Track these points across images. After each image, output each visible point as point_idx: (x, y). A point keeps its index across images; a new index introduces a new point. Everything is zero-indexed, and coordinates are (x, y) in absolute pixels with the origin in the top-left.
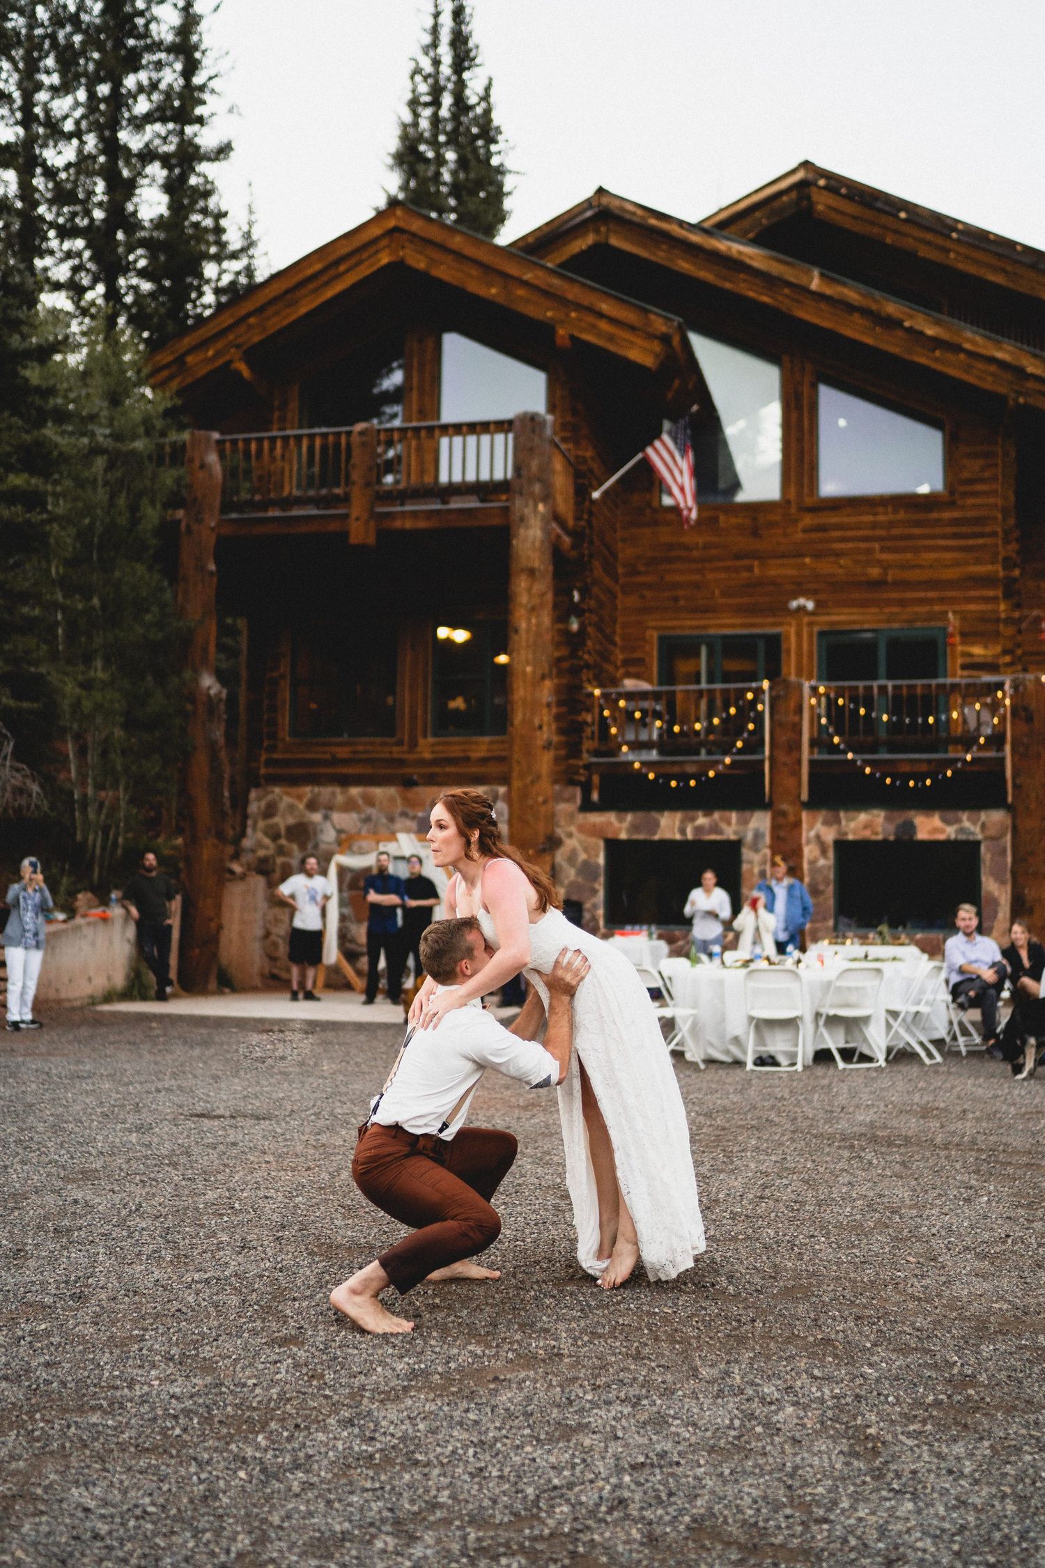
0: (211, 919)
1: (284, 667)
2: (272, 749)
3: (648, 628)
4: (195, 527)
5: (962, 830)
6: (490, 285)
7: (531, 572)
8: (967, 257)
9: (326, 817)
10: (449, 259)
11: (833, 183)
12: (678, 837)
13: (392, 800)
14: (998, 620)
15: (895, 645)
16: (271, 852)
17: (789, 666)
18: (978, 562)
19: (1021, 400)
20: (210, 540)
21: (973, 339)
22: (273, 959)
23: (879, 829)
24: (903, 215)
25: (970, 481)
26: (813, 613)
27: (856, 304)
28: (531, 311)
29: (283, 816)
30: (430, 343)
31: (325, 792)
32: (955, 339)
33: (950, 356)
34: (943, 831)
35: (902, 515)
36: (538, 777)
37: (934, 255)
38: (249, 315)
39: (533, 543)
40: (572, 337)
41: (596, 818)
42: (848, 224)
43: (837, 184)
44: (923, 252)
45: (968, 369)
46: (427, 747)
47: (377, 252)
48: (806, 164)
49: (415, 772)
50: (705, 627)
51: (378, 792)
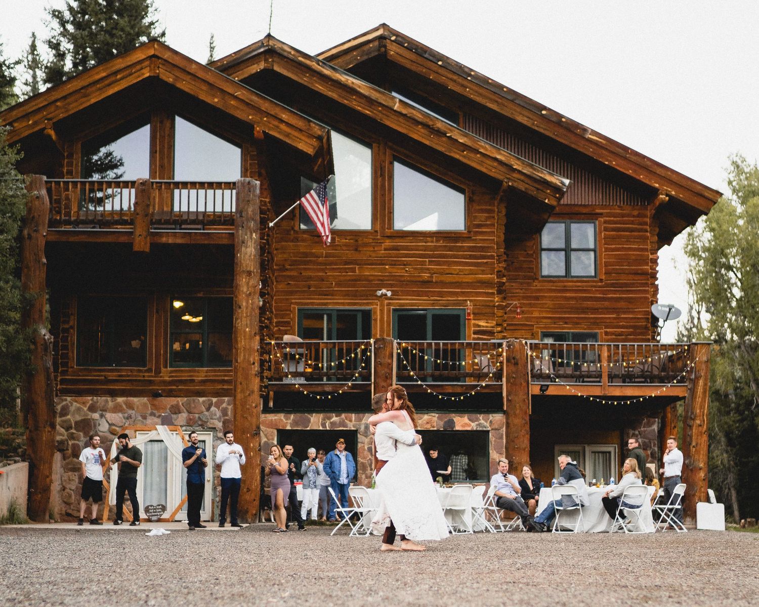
0: (48, 477)
1: (73, 321)
2: (64, 373)
3: (292, 303)
4: (34, 235)
5: (479, 425)
6: (214, 96)
7: (249, 273)
8: (476, 92)
9: (102, 416)
10: (188, 78)
11: (400, 39)
12: (321, 428)
13: (145, 405)
14: (494, 306)
15: (437, 318)
16: (66, 437)
17: (376, 328)
18: (483, 272)
19: (510, 184)
20: (42, 243)
21: (485, 146)
22: (68, 504)
23: (435, 424)
24: (440, 63)
25: (479, 226)
26: (390, 299)
27: (420, 120)
28: (239, 114)
29: (73, 415)
30: (168, 125)
31: (101, 400)
32: (475, 146)
33: (472, 155)
34: (470, 425)
35: (441, 243)
36: (253, 392)
37: (458, 89)
38: (56, 101)
39: (250, 256)
40: (264, 132)
41: (272, 417)
42: (408, 65)
43: (402, 40)
44: (451, 86)
45: (481, 163)
46: (166, 374)
47: (142, 69)
48: (384, 25)
49: (159, 388)
50: (326, 304)
51: (135, 400)
